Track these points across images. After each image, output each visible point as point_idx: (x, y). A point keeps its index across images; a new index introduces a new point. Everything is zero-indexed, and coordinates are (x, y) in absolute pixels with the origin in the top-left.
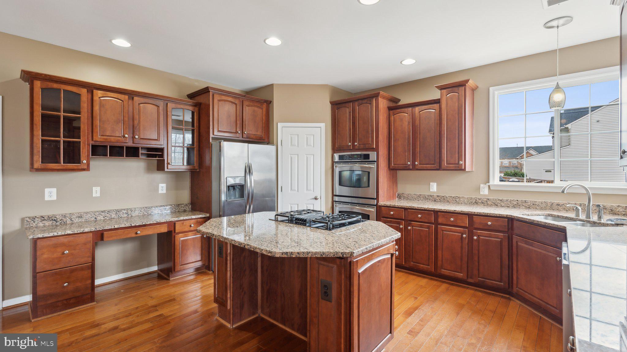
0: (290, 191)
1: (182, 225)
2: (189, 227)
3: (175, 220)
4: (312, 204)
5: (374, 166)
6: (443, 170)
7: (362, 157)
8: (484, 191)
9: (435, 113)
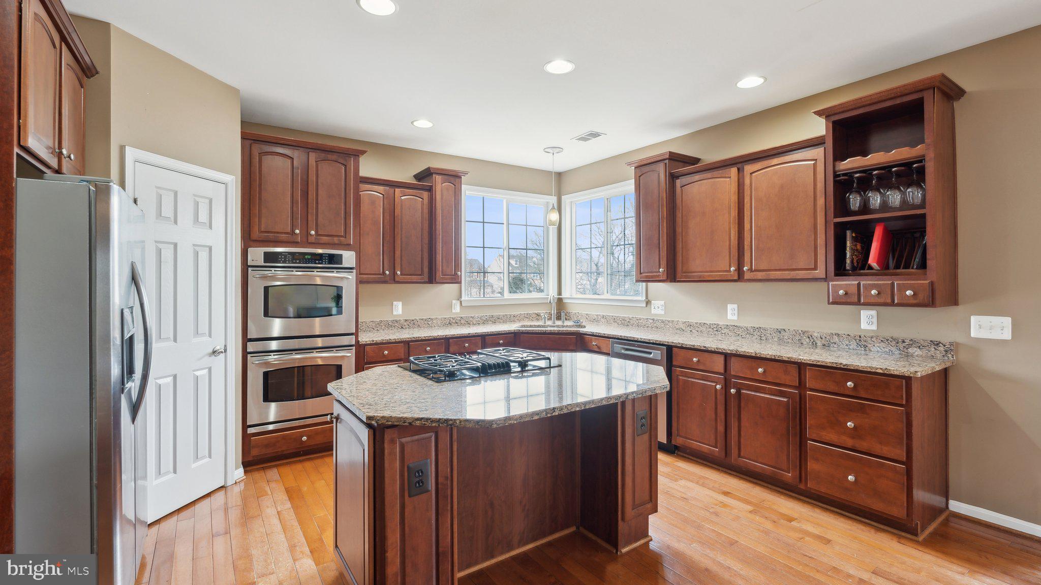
0: (156, 342)
4: (206, 368)
5: (352, 277)
6: (437, 283)
7: (325, 259)
8: (457, 309)
9: (423, 204)
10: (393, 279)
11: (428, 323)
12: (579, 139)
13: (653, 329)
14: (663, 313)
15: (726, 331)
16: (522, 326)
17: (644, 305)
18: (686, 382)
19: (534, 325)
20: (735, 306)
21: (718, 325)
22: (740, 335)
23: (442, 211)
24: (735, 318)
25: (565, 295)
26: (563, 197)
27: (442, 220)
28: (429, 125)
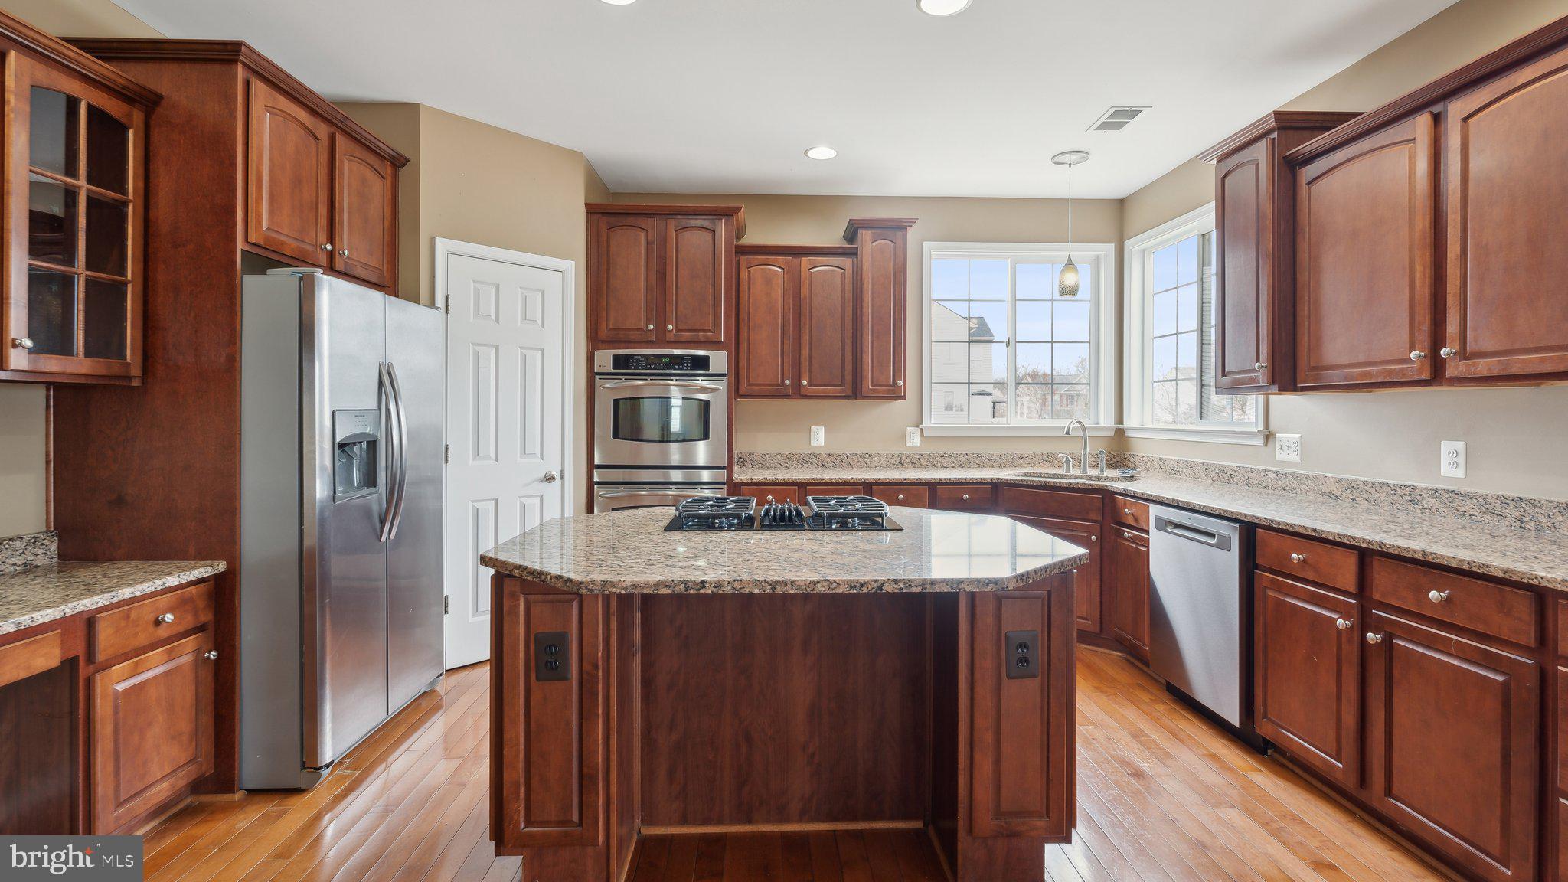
0: (473, 459)
1: (123, 623)
2: (151, 628)
3: (100, 605)
4: (537, 496)
5: (722, 386)
6: (864, 397)
7: (687, 363)
8: (914, 441)
9: (843, 276)
10: (798, 392)
11: (865, 460)
12: (1100, 128)
13: (1276, 492)
14: (1297, 458)
15: (1433, 503)
16: (1026, 474)
17: (1261, 442)
18: (1281, 604)
19: (1047, 474)
20: (1460, 446)
21: (1414, 488)
22: (1468, 514)
23: (873, 285)
24: (1460, 473)
25: (1130, 422)
26: (1127, 243)
27: (872, 300)
28: (831, 154)
